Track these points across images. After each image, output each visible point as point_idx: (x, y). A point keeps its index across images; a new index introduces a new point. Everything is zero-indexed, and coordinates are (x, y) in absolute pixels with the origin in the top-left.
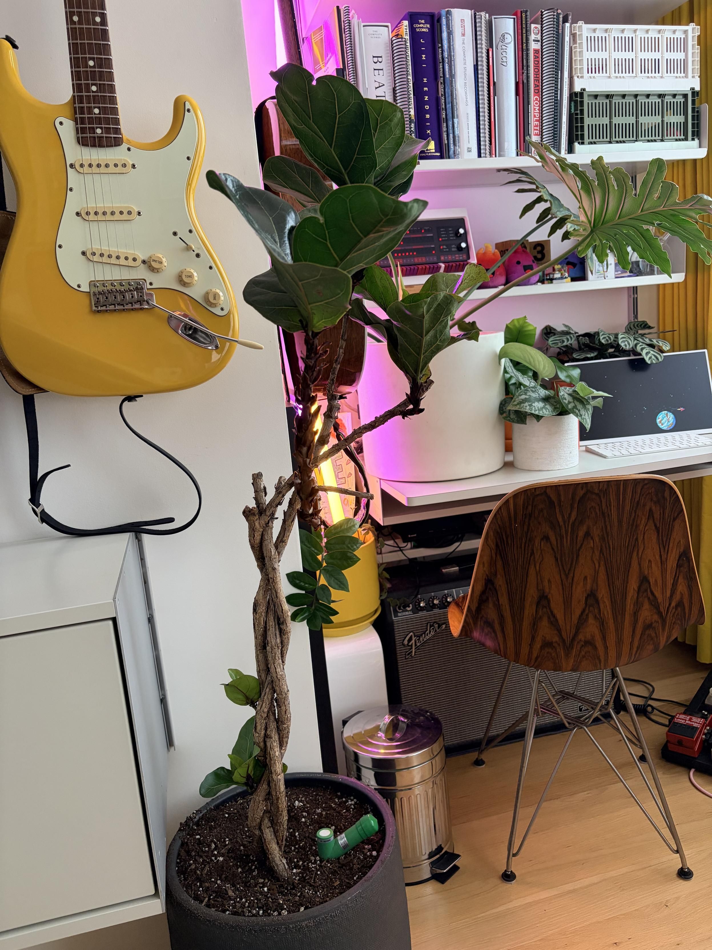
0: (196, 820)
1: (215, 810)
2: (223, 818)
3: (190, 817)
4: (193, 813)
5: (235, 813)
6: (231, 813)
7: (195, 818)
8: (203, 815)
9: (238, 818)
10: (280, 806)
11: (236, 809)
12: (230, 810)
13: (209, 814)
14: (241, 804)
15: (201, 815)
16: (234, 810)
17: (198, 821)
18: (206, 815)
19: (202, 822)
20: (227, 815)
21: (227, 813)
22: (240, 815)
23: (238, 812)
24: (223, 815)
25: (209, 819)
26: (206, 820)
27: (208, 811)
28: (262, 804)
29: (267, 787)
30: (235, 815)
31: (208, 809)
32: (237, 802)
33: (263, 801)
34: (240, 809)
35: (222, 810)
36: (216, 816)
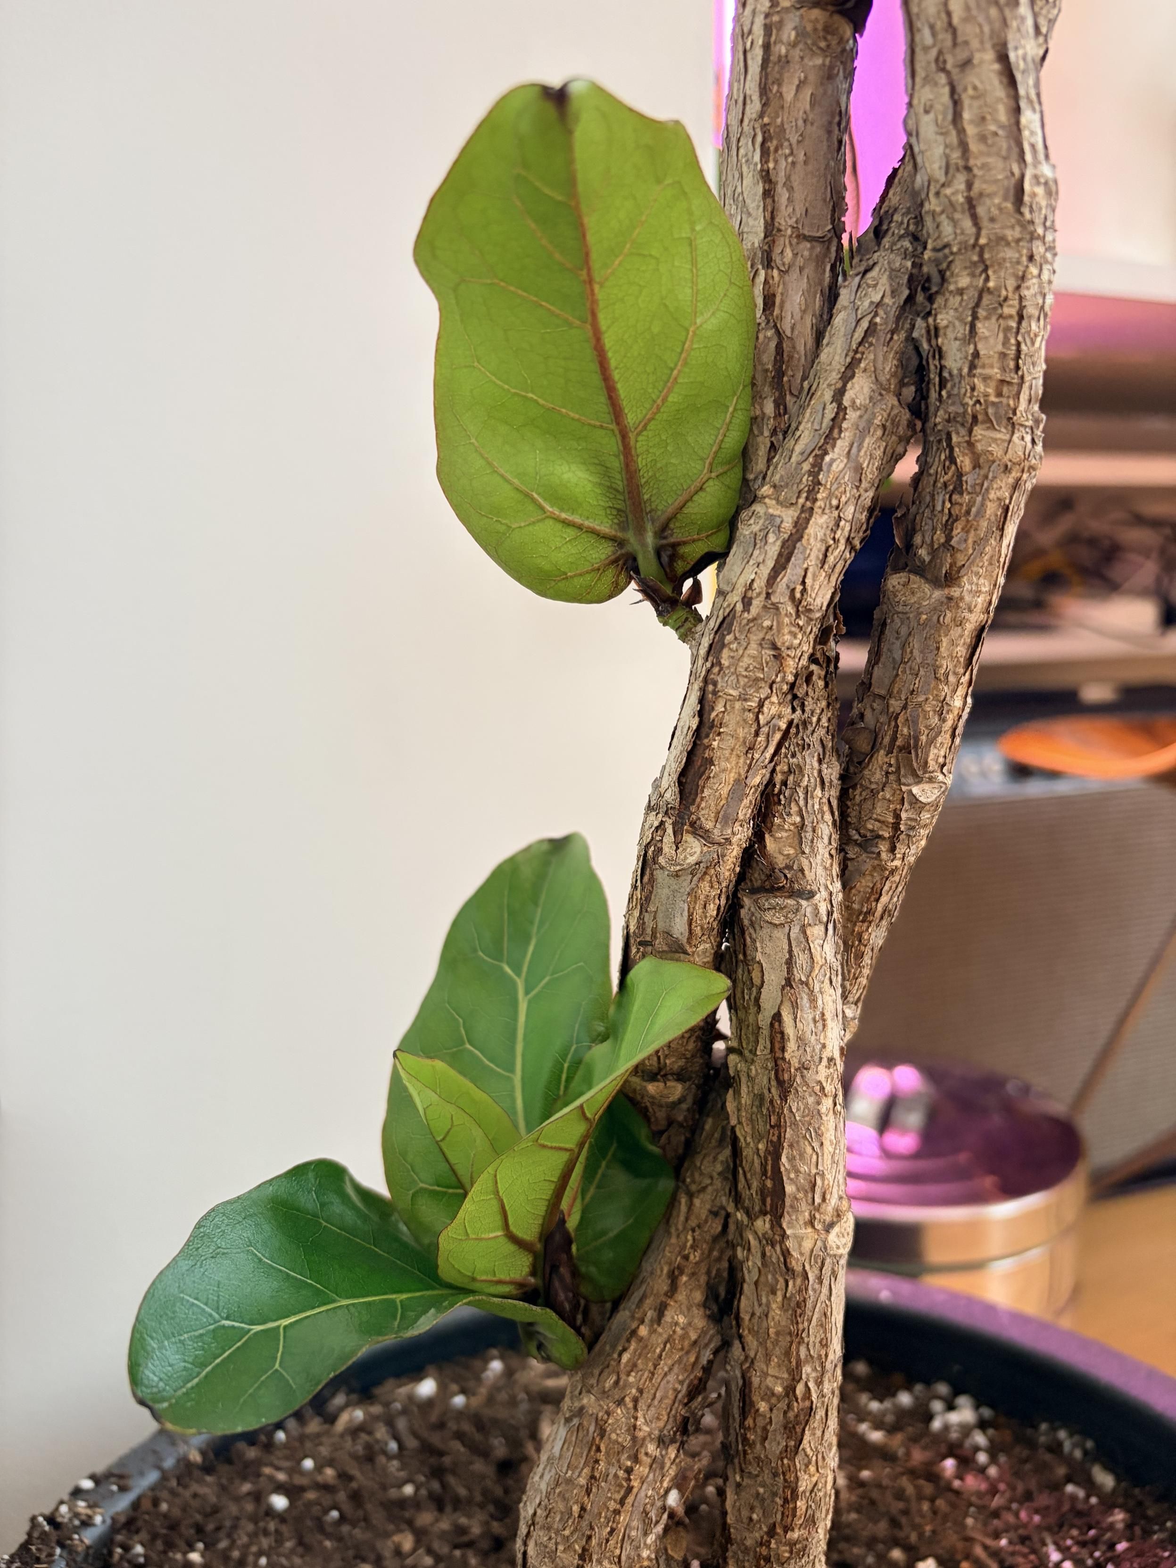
0: (89, 1537)
1: (207, 1469)
2: (254, 1519)
3: (51, 1520)
4: (77, 1493)
5: (326, 1488)
6: (302, 1489)
7: (87, 1523)
8: (136, 1505)
9: (343, 1518)
10: (804, 1485)
11: (331, 1463)
12: (296, 1469)
13: (173, 1493)
14: (355, 1431)
15: (123, 1503)
16: (319, 1468)
17: (107, 1542)
18: (156, 1502)
19: (127, 1548)
20: (280, 1502)
21: (280, 1488)
22: (356, 1497)
23: (344, 1476)
24: (258, 1497)
25: (173, 1526)
26: (154, 1537)
27: (164, 1477)
28: (657, 1464)
29: (700, 1322)
30: (327, 1500)
31: (169, 1463)
32: (331, 1419)
33: (661, 1442)
34: (354, 1457)
35: (250, 1471)
36: (216, 1510)
